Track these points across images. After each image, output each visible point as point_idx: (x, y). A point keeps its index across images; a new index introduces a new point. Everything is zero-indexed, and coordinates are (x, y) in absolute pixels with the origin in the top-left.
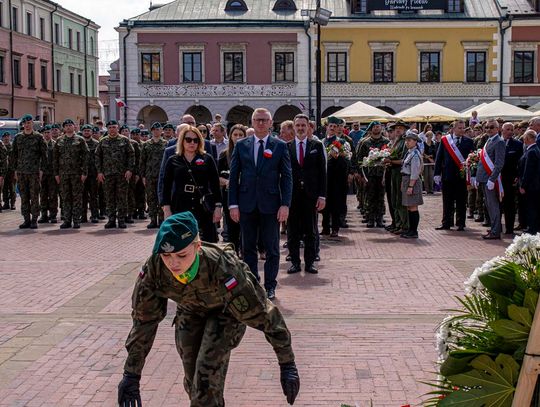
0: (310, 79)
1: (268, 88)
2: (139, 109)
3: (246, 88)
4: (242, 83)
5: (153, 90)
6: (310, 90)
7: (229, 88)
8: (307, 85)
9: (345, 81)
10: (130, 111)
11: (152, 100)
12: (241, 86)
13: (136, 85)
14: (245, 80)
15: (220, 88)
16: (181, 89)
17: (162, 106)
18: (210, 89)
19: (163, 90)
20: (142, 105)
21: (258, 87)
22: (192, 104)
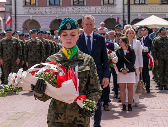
0: (124, 2)
1: (99, 8)
2: (23, 22)
3: (86, 9)
4: (84, 5)
5: (32, 10)
6: (124, 9)
7: (76, 9)
8: (121, 7)
9: (145, 4)
10: (18, 23)
11: (31, 16)
12: (83, 7)
13: (22, 7)
14: (85, 4)
15: (71, 8)
16: (48, 9)
17: (37, 19)
18: (65, 9)
19: (37, 10)
20: (25, 19)
21: (93, 8)
22: (55, 18)
